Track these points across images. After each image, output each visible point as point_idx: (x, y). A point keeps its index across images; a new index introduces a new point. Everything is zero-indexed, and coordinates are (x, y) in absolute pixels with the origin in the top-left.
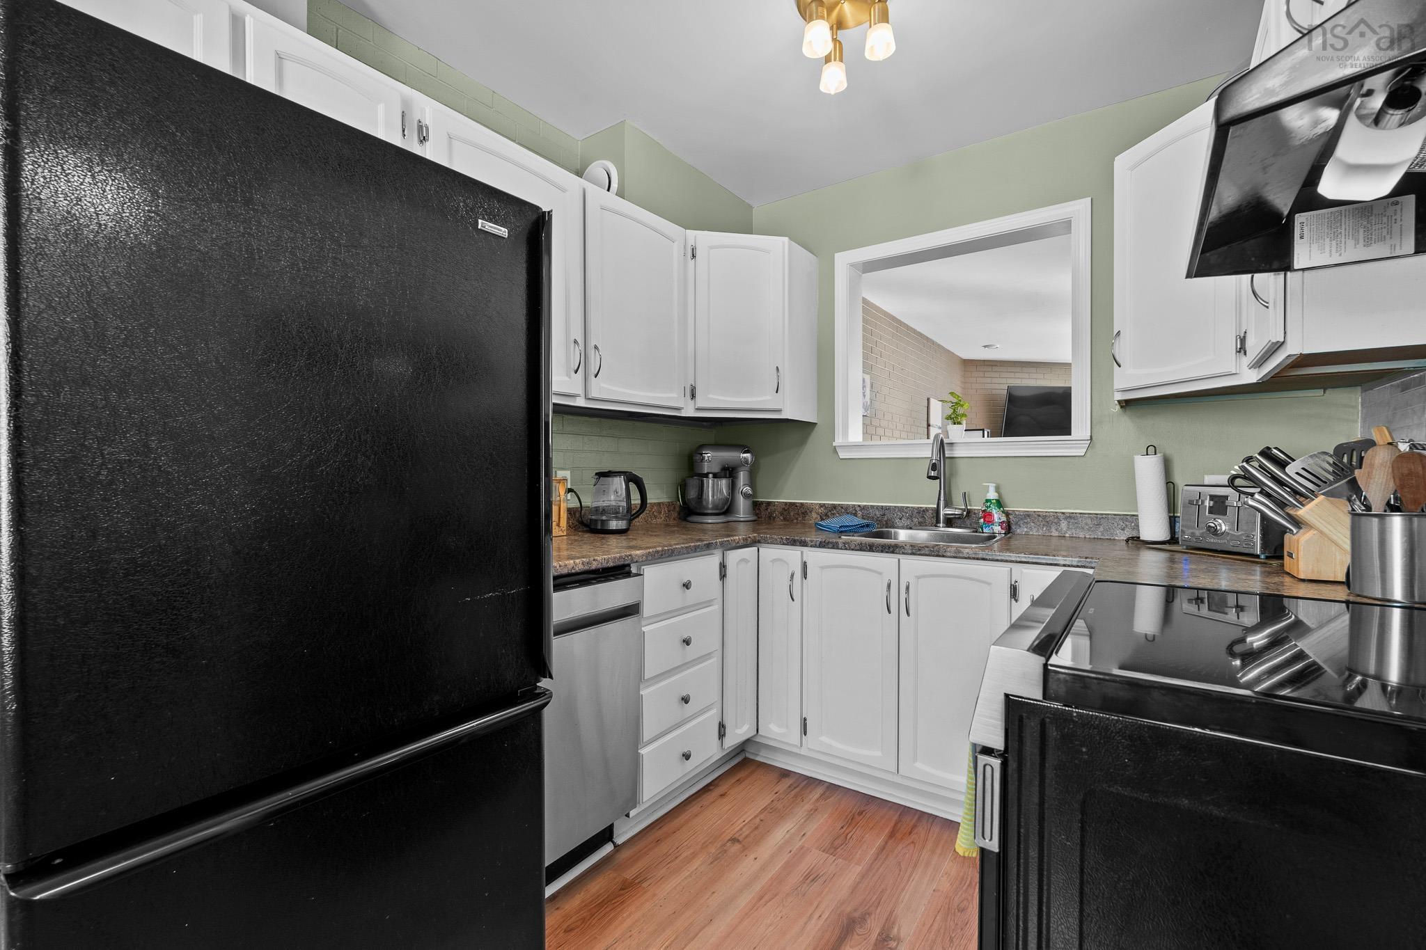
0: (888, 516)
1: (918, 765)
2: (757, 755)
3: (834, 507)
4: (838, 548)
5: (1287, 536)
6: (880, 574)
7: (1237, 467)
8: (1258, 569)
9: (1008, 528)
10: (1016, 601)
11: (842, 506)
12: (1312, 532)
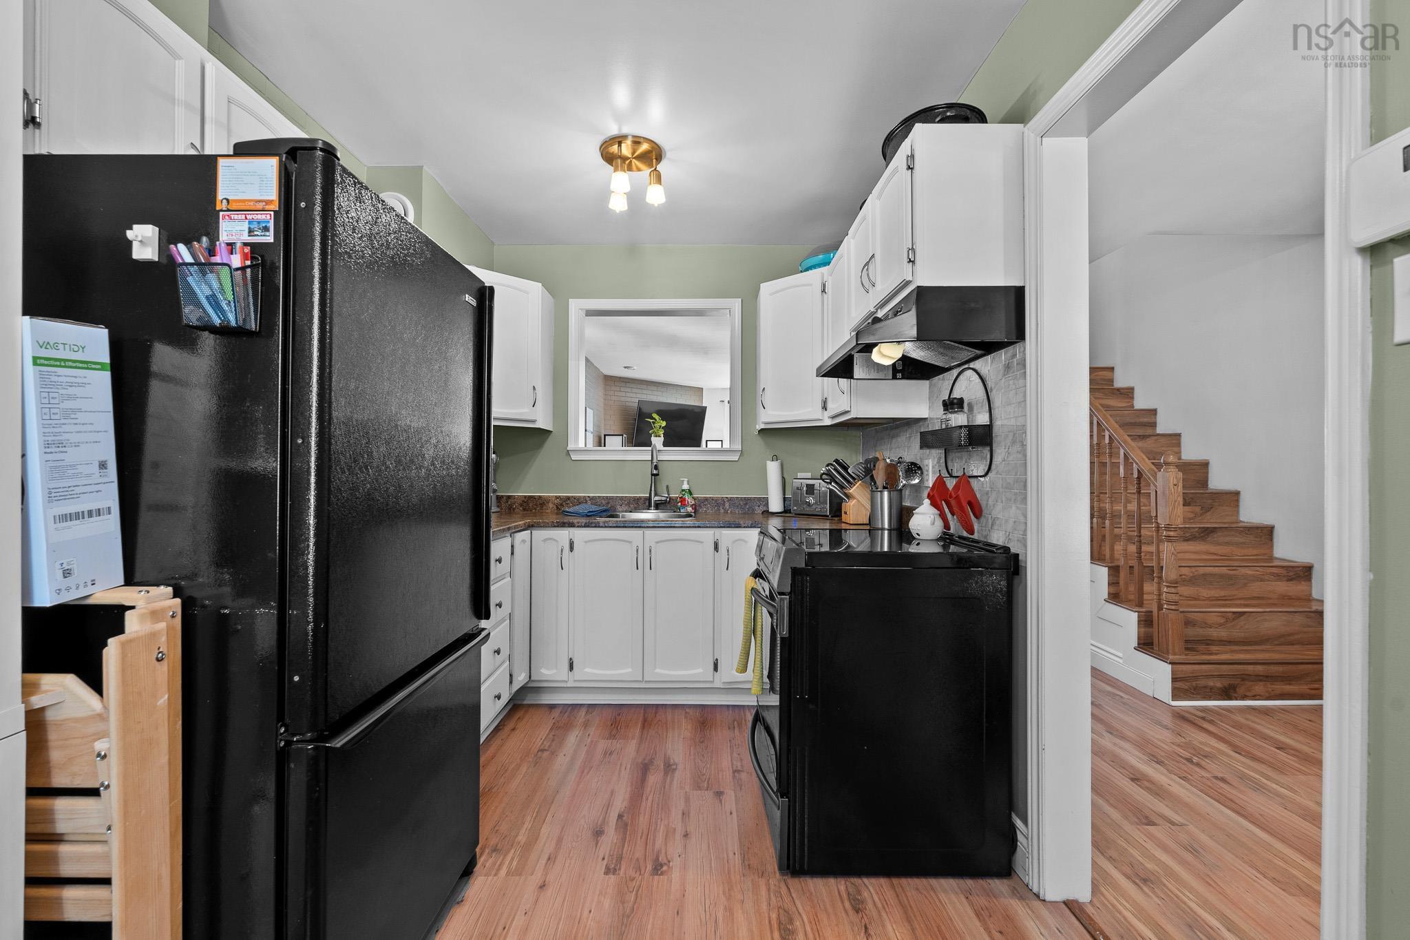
0: (612, 503)
1: (658, 670)
2: (524, 700)
3: (568, 498)
4: (599, 527)
5: (843, 504)
6: (630, 542)
7: (824, 469)
8: (828, 521)
9: (695, 507)
10: (717, 552)
11: (574, 498)
12: (855, 500)
